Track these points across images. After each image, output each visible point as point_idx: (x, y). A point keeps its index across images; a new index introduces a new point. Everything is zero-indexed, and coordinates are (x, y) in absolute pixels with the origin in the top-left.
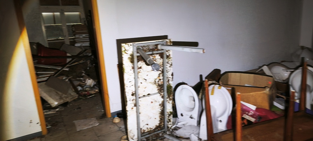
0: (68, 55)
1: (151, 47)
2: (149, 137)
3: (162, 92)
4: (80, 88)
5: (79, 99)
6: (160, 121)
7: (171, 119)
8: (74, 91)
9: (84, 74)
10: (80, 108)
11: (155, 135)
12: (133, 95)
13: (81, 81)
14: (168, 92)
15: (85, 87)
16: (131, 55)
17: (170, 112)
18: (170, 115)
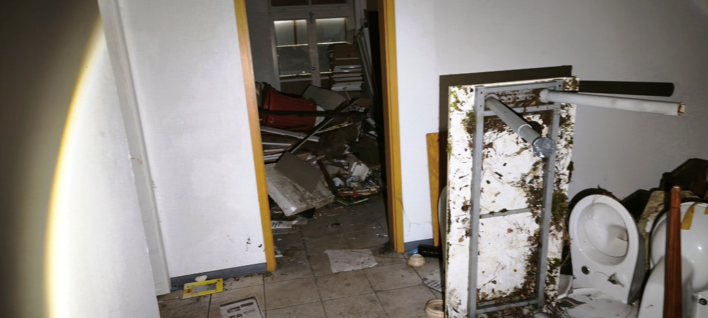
0: (319, 109)
1: (521, 97)
2: (495, 312)
3: (538, 209)
4: (338, 182)
5: (336, 204)
6: (525, 278)
7: (555, 276)
8: (326, 188)
9: (348, 151)
10: (338, 224)
11: (510, 309)
12: (465, 208)
13: (341, 165)
14: (553, 210)
15: (350, 180)
16: (468, 115)
17: (555, 259)
18: (553, 267)
